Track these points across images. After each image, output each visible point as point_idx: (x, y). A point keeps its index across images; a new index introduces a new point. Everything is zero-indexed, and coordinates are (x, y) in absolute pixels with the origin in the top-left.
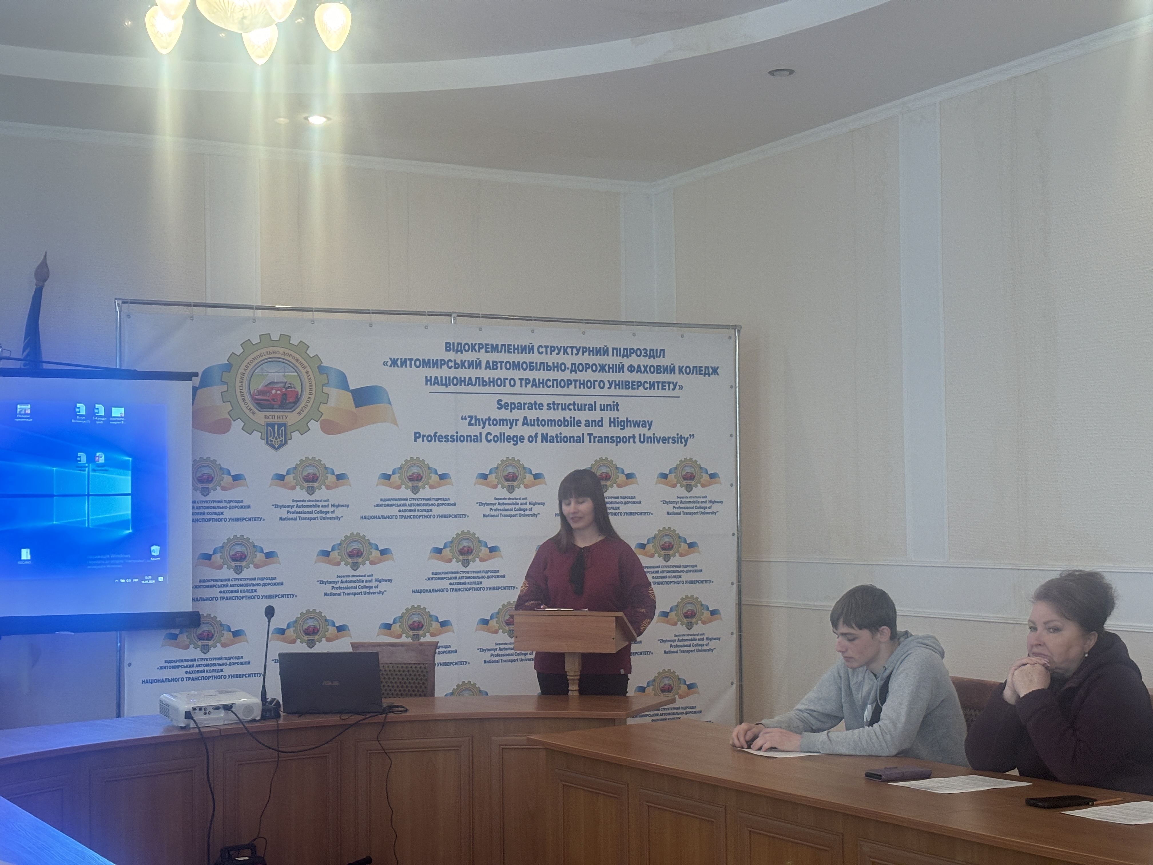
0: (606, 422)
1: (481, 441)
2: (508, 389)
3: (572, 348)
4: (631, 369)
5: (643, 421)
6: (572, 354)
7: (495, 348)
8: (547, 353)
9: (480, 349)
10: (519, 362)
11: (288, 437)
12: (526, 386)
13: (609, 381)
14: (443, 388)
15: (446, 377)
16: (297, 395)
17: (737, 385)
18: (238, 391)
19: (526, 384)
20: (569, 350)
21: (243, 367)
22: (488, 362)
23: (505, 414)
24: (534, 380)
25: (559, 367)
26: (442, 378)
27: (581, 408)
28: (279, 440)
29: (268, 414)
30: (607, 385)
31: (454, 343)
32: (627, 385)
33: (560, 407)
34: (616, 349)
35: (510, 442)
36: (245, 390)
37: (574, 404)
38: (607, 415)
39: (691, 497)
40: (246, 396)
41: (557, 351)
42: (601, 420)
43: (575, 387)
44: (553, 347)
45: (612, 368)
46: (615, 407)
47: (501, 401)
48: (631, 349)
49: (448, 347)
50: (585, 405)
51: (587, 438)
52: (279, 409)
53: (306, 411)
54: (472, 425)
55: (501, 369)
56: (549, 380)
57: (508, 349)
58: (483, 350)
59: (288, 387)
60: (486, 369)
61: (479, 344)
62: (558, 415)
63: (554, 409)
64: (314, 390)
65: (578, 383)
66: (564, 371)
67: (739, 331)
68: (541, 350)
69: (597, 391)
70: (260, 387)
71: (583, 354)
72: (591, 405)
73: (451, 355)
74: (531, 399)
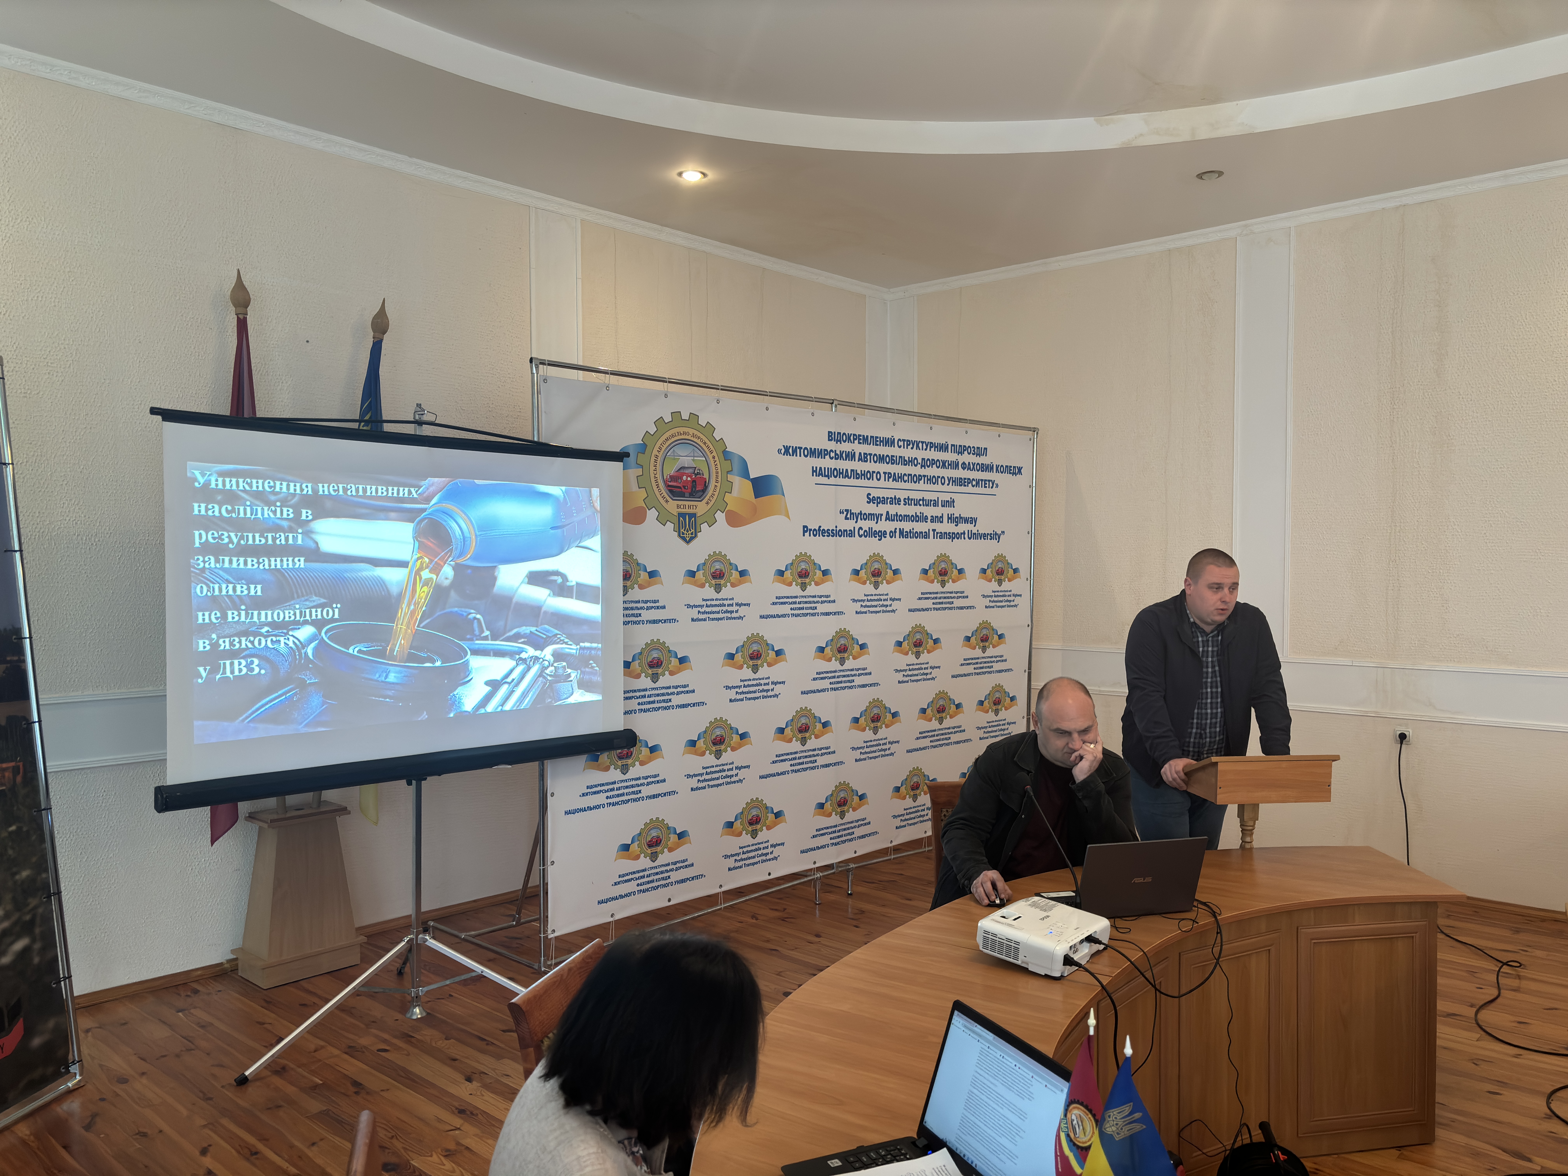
0: (945, 519)
1: (854, 537)
2: (874, 483)
3: (923, 442)
4: (965, 466)
5: (971, 518)
6: (922, 450)
7: (865, 440)
8: (904, 448)
9: (854, 439)
10: (883, 455)
11: (698, 530)
12: (888, 481)
13: (948, 477)
14: (824, 480)
15: (828, 468)
16: (706, 482)
17: (1034, 485)
18: (652, 476)
19: (889, 478)
20: (920, 445)
21: (656, 448)
22: (860, 454)
23: (872, 509)
24: (895, 474)
25: (912, 462)
26: (825, 468)
27: (927, 503)
28: (690, 532)
29: (680, 503)
30: (947, 482)
31: (835, 432)
32: (961, 482)
33: (913, 502)
34: (954, 445)
35: (876, 537)
36: (659, 476)
37: (923, 500)
38: (947, 511)
39: (1001, 591)
40: (659, 483)
41: (911, 446)
42: (942, 517)
43: (924, 483)
44: (909, 441)
45: (951, 465)
46: (950, 503)
47: (870, 494)
48: (965, 446)
49: (831, 436)
50: (931, 501)
51: (931, 533)
52: (690, 497)
53: (713, 501)
54: (848, 519)
55: (870, 462)
56: (905, 474)
57: (876, 441)
58: (856, 442)
59: (698, 474)
60: (859, 461)
61: (854, 435)
62: (911, 510)
63: (909, 505)
64: (720, 477)
65: (926, 478)
66: (916, 466)
67: (1037, 433)
68: (901, 443)
69: (939, 487)
70: (672, 473)
71: (930, 450)
72: (934, 500)
73: (832, 446)
74: (890, 494)
